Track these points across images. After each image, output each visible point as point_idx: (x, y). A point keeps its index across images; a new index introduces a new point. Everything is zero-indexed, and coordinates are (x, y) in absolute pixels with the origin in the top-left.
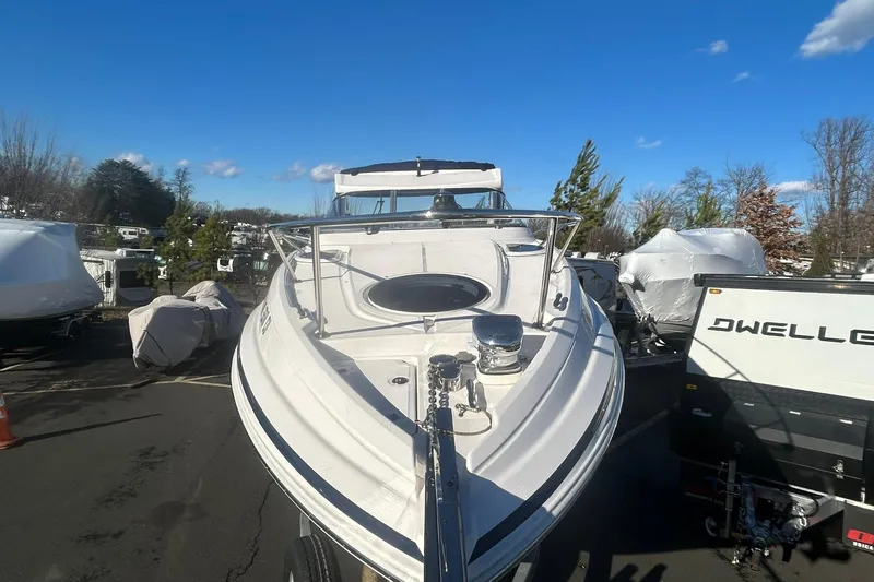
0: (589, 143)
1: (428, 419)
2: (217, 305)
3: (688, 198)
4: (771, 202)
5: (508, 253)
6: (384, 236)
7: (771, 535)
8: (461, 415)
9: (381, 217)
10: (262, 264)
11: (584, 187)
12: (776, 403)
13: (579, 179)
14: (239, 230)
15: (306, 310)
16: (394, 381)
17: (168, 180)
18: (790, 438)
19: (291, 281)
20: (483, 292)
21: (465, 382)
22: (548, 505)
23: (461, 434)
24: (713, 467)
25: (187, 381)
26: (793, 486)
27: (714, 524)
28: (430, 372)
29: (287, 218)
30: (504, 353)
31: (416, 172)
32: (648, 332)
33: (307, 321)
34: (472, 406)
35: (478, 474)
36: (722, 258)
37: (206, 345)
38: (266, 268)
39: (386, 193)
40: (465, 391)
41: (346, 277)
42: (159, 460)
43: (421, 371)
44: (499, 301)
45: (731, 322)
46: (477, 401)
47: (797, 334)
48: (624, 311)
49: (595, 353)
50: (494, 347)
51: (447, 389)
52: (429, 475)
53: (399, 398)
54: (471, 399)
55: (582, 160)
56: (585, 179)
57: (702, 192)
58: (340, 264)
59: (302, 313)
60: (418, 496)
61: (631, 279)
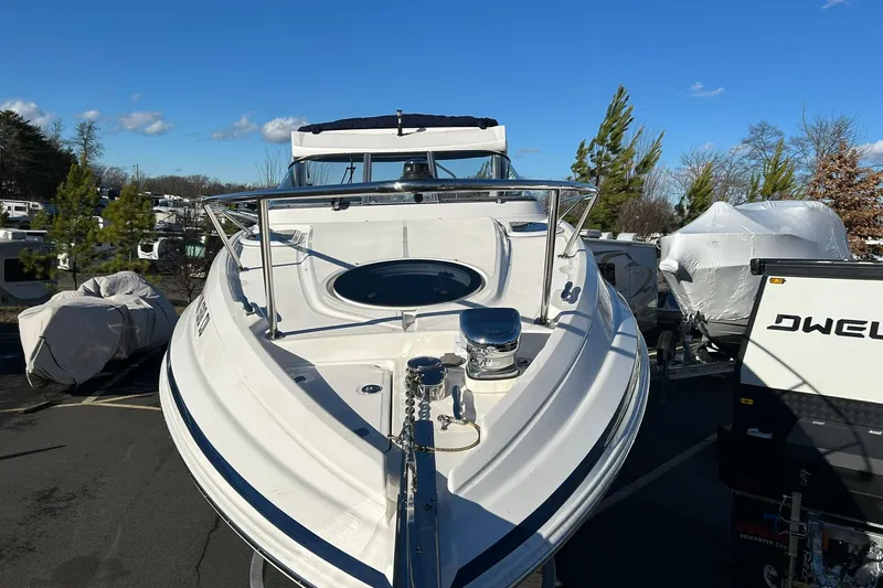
0: (621, 91)
1: (404, 432)
2: (138, 303)
3: (753, 162)
4: (853, 166)
5: (512, 234)
6: (354, 213)
7: (841, 583)
8: (444, 428)
9: (351, 188)
10: (198, 249)
11: (614, 149)
12: (852, 421)
13: (609, 138)
14: (165, 204)
15: (255, 305)
16: (364, 390)
17: (68, 139)
18: (867, 462)
19: (235, 269)
20: (476, 281)
21: (451, 390)
22: (544, 531)
23: (444, 450)
24: (773, 501)
25: (101, 403)
26: (872, 524)
27: (774, 573)
28: (409, 378)
29: (230, 189)
30: (497, 354)
31: (396, 131)
32: (697, 334)
33: (255, 318)
34: (458, 417)
35: (461, 495)
36: (792, 239)
37: (124, 356)
38: (202, 255)
39: (358, 157)
40: (450, 400)
41: (306, 264)
42: (62, 505)
43: (398, 377)
44: (495, 291)
45: (797, 320)
46: (463, 411)
47: (879, 333)
48: (667, 307)
49: (611, 355)
50: (485, 346)
51: (428, 398)
52: (402, 497)
53: (370, 410)
54: (457, 408)
55: (613, 112)
56: (616, 137)
57: (770, 154)
58: (299, 249)
59: (249, 308)
60: (389, 522)
61: (675, 266)
